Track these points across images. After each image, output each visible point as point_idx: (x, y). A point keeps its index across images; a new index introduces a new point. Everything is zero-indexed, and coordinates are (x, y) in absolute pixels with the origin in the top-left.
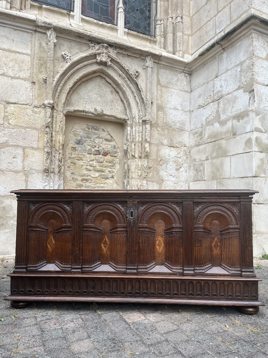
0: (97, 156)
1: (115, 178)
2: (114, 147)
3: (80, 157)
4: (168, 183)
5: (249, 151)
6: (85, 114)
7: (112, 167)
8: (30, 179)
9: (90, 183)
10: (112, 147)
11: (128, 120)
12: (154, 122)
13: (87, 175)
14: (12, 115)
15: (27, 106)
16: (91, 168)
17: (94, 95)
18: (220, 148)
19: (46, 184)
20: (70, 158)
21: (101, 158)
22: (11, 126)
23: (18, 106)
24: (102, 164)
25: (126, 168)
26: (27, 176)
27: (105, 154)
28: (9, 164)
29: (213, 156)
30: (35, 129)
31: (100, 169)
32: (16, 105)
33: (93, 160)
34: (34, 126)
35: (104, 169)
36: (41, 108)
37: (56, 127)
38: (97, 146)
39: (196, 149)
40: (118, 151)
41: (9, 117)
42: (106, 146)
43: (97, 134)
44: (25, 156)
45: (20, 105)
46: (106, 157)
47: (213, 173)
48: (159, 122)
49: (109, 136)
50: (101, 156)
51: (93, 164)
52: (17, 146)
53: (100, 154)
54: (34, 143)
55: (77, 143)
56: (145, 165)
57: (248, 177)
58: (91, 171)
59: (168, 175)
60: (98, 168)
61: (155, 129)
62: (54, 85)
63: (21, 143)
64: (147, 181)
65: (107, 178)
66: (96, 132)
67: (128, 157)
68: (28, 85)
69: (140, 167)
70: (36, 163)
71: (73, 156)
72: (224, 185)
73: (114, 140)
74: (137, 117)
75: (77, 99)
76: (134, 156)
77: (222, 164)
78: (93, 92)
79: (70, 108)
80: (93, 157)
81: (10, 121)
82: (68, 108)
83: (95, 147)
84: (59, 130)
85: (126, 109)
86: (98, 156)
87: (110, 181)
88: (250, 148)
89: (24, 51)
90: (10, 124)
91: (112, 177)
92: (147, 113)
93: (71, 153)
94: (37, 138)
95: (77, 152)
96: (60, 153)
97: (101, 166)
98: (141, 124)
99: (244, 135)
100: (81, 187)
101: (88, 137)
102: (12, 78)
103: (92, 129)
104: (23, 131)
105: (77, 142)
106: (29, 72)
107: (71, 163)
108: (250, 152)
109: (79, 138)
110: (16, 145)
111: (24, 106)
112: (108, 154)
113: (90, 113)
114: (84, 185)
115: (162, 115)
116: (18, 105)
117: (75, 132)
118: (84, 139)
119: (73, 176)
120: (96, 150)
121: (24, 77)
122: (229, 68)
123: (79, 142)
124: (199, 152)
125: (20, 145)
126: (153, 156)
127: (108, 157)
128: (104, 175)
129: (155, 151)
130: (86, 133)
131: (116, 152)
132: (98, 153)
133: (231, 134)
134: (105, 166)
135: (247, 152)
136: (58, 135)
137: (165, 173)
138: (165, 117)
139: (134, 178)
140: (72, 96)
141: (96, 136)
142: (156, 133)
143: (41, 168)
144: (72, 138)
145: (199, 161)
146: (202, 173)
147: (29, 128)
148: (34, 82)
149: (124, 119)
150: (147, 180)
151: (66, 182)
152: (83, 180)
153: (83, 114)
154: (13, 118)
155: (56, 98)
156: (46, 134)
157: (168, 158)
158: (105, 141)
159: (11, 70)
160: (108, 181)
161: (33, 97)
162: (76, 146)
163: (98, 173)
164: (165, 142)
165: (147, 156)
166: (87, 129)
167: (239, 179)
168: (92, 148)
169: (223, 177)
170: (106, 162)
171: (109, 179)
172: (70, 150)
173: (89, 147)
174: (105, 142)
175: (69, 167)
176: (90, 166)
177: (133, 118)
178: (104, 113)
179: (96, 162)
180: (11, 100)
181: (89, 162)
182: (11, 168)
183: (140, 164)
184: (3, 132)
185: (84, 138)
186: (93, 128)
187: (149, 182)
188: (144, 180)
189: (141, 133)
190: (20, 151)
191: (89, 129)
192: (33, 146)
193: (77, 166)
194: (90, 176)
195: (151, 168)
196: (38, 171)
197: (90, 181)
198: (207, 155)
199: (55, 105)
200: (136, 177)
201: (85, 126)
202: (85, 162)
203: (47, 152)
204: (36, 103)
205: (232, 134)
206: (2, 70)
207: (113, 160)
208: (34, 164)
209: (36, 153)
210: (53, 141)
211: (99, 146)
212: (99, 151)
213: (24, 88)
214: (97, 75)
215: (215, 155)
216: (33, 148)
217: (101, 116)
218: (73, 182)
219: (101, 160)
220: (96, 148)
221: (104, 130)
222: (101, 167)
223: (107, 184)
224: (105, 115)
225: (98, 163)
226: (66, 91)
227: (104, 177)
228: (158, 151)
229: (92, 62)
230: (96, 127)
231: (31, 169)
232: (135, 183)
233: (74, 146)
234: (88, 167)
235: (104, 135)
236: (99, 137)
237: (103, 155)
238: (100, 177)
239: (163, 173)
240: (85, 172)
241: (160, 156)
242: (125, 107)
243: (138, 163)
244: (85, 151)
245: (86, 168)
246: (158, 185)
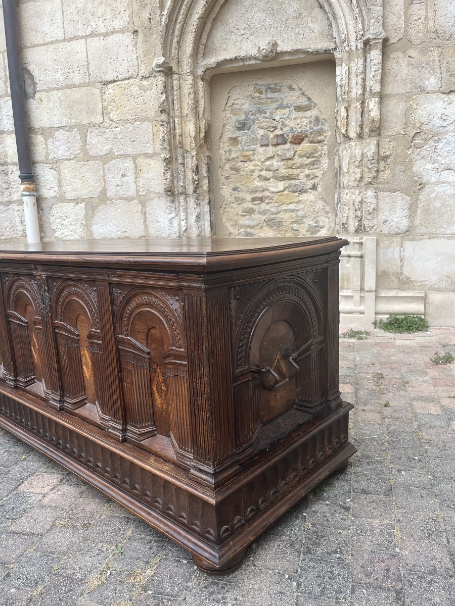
0: (279, 147)
1: (320, 189)
2: (317, 119)
3: (247, 156)
4: (439, 189)
6: (241, 64)
7: (313, 165)
8: (148, 209)
9: (268, 203)
10: (310, 122)
11: (335, 49)
12: (397, 38)
13: (262, 190)
14: (112, 104)
15: (132, 80)
16: (269, 174)
17: (259, 14)
19: (173, 215)
20: (228, 160)
21: (289, 150)
22: (114, 123)
23: (118, 85)
24: (291, 162)
25: (337, 165)
26: (143, 204)
27: (298, 140)
28: (119, 188)
30: (147, 119)
31: (287, 174)
32: (116, 83)
33: (272, 157)
34: (145, 114)
35: (298, 171)
36: (152, 78)
37: (181, 108)
38: (279, 126)
40: (326, 128)
41: (109, 107)
42: (299, 122)
43: (277, 101)
44: (138, 171)
45: (121, 82)
46: (301, 145)
48: (412, 32)
49: (304, 99)
50: (288, 146)
51: (272, 165)
52: (125, 156)
53: (285, 143)
54: (148, 145)
55: (239, 129)
56: (370, 154)
58: (269, 179)
59: (440, 170)
60: (283, 171)
61: (401, 55)
62: (163, 24)
63: (130, 150)
64: (377, 190)
65: (302, 191)
66: (276, 95)
67: (338, 139)
68: (127, 38)
69: (359, 159)
70: (154, 181)
71: (234, 155)
73: (315, 104)
74: (353, 37)
75: (224, 37)
76: (347, 137)
78: (256, 9)
79: (208, 60)
80: (271, 150)
81: (111, 115)
82: (205, 62)
83: (275, 128)
84: (187, 112)
85: (330, 25)
86: (282, 146)
87: (309, 197)
90: (111, 120)
91: (314, 187)
92: (373, 21)
93: (230, 151)
94: (151, 137)
95: (240, 146)
96: (193, 157)
97: (289, 168)
98: (360, 51)
100: (251, 213)
101: (261, 112)
102: (105, 35)
103: (266, 91)
104: (131, 127)
105: (239, 126)
106: (128, 14)
107: (232, 169)
109: (242, 117)
110: (124, 153)
111: (126, 82)
112: (302, 140)
113: (250, 58)
114: (257, 210)
115: (423, 12)
116: (119, 83)
117: (235, 106)
118: (252, 117)
119: (236, 194)
120: (277, 136)
121: (121, 27)
123: (243, 126)
125: (128, 153)
126: (395, 126)
127: (305, 146)
128: (295, 186)
129: (399, 112)
130: (254, 104)
131: (320, 132)
132: (281, 140)
134: (298, 165)
136: (188, 123)
137: (429, 166)
138: (430, 15)
139: (348, 187)
140: (214, 33)
141: (275, 105)
142: (404, 65)
143: (161, 188)
144: (229, 121)
147: (139, 120)
148: (137, 31)
149: (326, 51)
150: (376, 188)
151: (224, 206)
152: (254, 200)
153: (237, 65)
154: (113, 109)
155: (173, 50)
156: (161, 125)
157: (441, 123)
158: (294, 112)
159: (101, 21)
160: (304, 197)
161: (137, 60)
162: (238, 133)
163: (283, 183)
164: (432, 82)
165: (377, 130)
166: (257, 95)
168: (269, 133)
170: (300, 156)
171: (307, 192)
172: (228, 144)
173: (261, 132)
174: (295, 114)
175: (227, 178)
176: (267, 170)
177: (343, 42)
178: (279, 49)
179: (278, 161)
180: (109, 78)
181: (263, 162)
182: (121, 193)
183: (358, 152)
184: (104, 137)
185: (252, 114)
186: (269, 88)
187: (380, 194)
188: (369, 188)
189: (362, 76)
190: (129, 164)
191: (261, 93)
192: (147, 152)
193: (242, 173)
194: (268, 190)
195: (387, 157)
196: (159, 195)
197: (267, 201)
199: (173, 64)
200: (352, 184)
201: (252, 88)
202: (257, 163)
203: (165, 159)
204: (143, 71)
206: (90, 28)
207: (316, 151)
208: (152, 183)
209: (153, 162)
210: (177, 137)
211: (282, 125)
212: (282, 135)
213: (123, 48)
216: (146, 155)
217: (273, 59)
218: (237, 206)
219: (289, 154)
220: (276, 131)
221: (291, 88)
222: (290, 170)
223: (303, 204)
224: (283, 53)
225: (283, 163)
226: (192, 28)
227: (295, 189)
228: (409, 111)
230: (276, 84)
231: (149, 191)
232: (350, 197)
233: (234, 136)
234: (263, 173)
235: (292, 98)
236: (281, 107)
237: (291, 142)
238: (287, 190)
239: (424, 167)
240: (258, 183)
241: (415, 124)
242: (328, 19)
243: (355, 150)
244: (254, 141)
245: (259, 176)
246: (408, 198)
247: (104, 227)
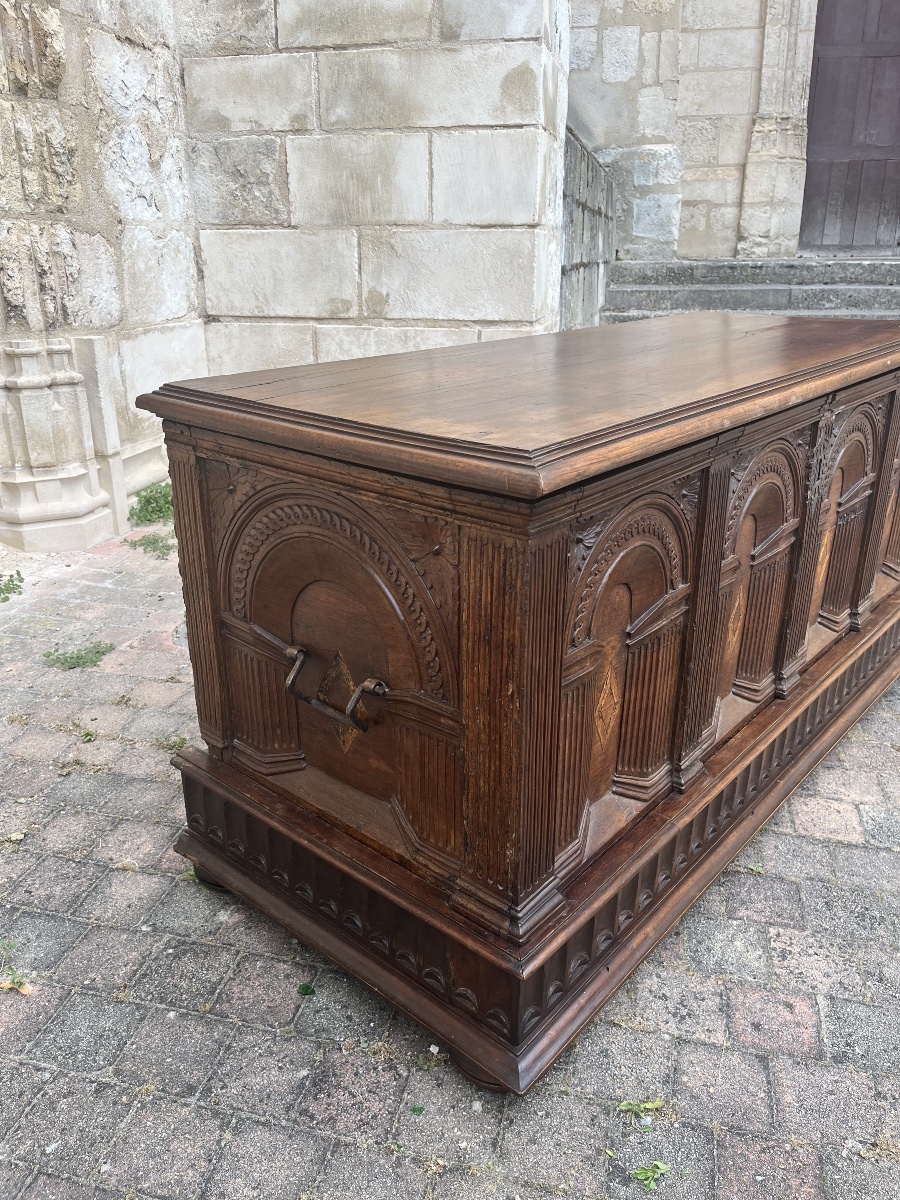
4: (139, 234)
5: (518, 121)
18: (372, 83)
29: (333, 118)
39: (223, 65)
47: (341, 198)
56: (57, 140)
57: (511, 226)
59: (133, 196)
64: (74, 228)
69: (32, 147)
72: (400, 251)
77: (386, 163)
88: (523, 110)
99: (496, 49)
108: (521, 126)
124: (244, 85)
129: (76, 55)
133: (430, 32)
135: (510, 123)
137: (121, 185)
139: (8, 213)
145: (251, 132)
146: (271, 193)
150: (69, 222)
157: (122, 100)
164: (104, 7)
165: (52, 85)
167: (469, 230)
169: (393, 218)
183: (24, 128)
187: (78, 236)
188: (57, 221)
195: (74, 153)
198: (296, 107)
200: (20, 207)
205: (436, 31)
215: (346, 117)
228: (86, 57)
232: (19, 239)
239: (116, 186)
241: (96, 90)
246: (112, 250)
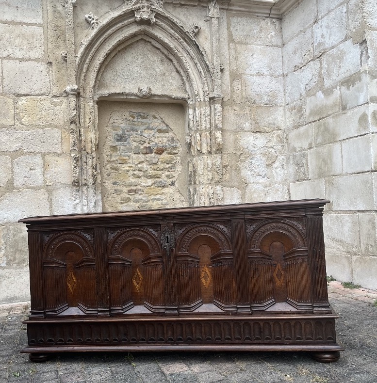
0: (147, 155)
1: (177, 185)
2: (173, 139)
3: (124, 160)
4: (256, 186)
5: (365, 133)
6: (125, 97)
7: (171, 169)
8: (54, 197)
9: (140, 194)
10: (168, 141)
11: (189, 99)
12: (227, 99)
13: (135, 184)
14: (24, 112)
15: (44, 97)
16: (141, 174)
17: (137, 68)
18: (326, 129)
19: (77, 201)
20: (109, 162)
21: (154, 157)
22: (25, 126)
23: (31, 98)
24: (156, 166)
25: (191, 169)
26: (50, 192)
27: (160, 152)
28: (26, 179)
29: (318, 143)
30: (57, 127)
31: (154, 174)
32: (29, 97)
33: (142, 162)
34: (55, 123)
35: (160, 172)
36: (62, 97)
37: (84, 121)
38: (147, 141)
39: (295, 132)
40: (178, 145)
41: (21, 114)
42: (161, 140)
43: (146, 125)
44: (46, 166)
45: (35, 97)
46: (162, 155)
47: (319, 168)
48: (235, 97)
49: (164, 125)
50: (153, 155)
51: (143, 168)
52: (34, 153)
53: (151, 152)
54: (57, 146)
55: (118, 140)
56: (218, 164)
57: (366, 172)
58: (141, 177)
59: (255, 175)
60: (151, 172)
61: (230, 109)
62: (77, 63)
63: (39, 149)
64: (223, 186)
65: (164, 187)
66: (144, 120)
67: (193, 153)
68: (42, 67)
69: (210, 166)
70: (61, 174)
71: (114, 159)
72: (335, 185)
73: (171, 129)
74: (201, 94)
75: (112, 78)
76: (200, 152)
77: (330, 154)
78: (135, 64)
79: (103, 91)
80: (142, 157)
81: (22, 120)
82: (100, 92)
83: (145, 142)
84: (89, 125)
85: (184, 84)
86: (150, 155)
87: (169, 190)
88: (365, 129)
89: (34, 21)
90: (22, 124)
91: (173, 184)
92: (216, 87)
93: (111, 155)
94: (60, 140)
95: (118, 152)
96: (93, 158)
97: (155, 170)
98: (207, 103)
99: (356, 110)
100: (128, 202)
101: (133, 130)
102: (21, 60)
103: (138, 117)
104: (41, 131)
105: (118, 138)
106: (43, 49)
107: (112, 168)
108: (366, 134)
109: (120, 132)
110: (33, 151)
111: (40, 97)
112: (163, 151)
113: (133, 94)
114: (132, 199)
115: (240, 86)
116: (32, 97)
117: (114, 124)
118: (128, 133)
119: (116, 187)
120: (146, 148)
121: (37, 57)
122: (332, 8)
123: (120, 138)
124: (299, 137)
125: (38, 151)
126: (230, 149)
127: (165, 156)
128: (160, 182)
129: (231, 141)
130: (129, 124)
131: (175, 148)
132: (149, 150)
133: (339, 108)
134: (161, 168)
135: (362, 134)
136: (89, 132)
137: (249, 173)
138: (243, 88)
139: (203, 184)
140: (105, 74)
141: (144, 127)
142: (232, 114)
143: (68, 180)
144: (110, 134)
145: (300, 151)
146: (305, 169)
147: (49, 126)
148: (51, 63)
149: (183, 98)
150: (222, 185)
151: (106, 196)
152: (129, 191)
153: (122, 97)
154: (26, 116)
155: (81, 81)
156: (71, 132)
157: (253, 149)
158: (157, 133)
159: (18, 49)
160: (166, 190)
161: (50, 83)
162: (117, 143)
163: (151, 180)
164: (247, 126)
165: (220, 150)
166: (131, 118)
167: (353, 175)
168: (140, 145)
169: (332, 173)
170: (162, 162)
171: (167, 187)
172: (109, 150)
173: (135, 144)
174: (157, 134)
175: (108, 175)
176: (139, 170)
177: (196, 96)
178: (153, 92)
179: (146, 165)
180: (22, 92)
181: (136, 165)
182: (29, 183)
183: (209, 162)
184: (15, 136)
185: (127, 131)
186: (139, 115)
187: (224, 188)
188: (217, 185)
189: (209, 117)
190: (38, 160)
191: (134, 118)
192: (55, 151)
193: (120, 172)
194: (140, 185)
195: (227, 166)
196: (65, 185)
197: (140, 193)
198: (309, 141)
199: (81, 91)
200: (206, 182)
201: (127, 114)
202: (131, 165)
203: (75, 158)
204: (55, 91)
205: (341, 108)
206: (6, 52)
207: (172, 159)
208: (59, 176)
209: (60, 159)
210: (83, 142)
211: (150, 140)
212: (150, 147)
213: (37, 72)
214: (138, 39)
215: (321, 141)
216: (55, 154)
217: (148, 98)
218: (117, 196)
219: (154, 161)
220: (145, 144)
221: (155, 117)
222: (155, 171)
223: (165, 195)
224: (155, 95)
225: (150, 166)
226: (95, 69)
227: (159, 185)
228: (236, 141)
229: (129, 23)
230: (144, 114)
231: (55, 183)
232: (205, 190)
233: (114, 145)
234: (136, 172)
235: (156, 124)
236: (148, 128)
237: (155, 153)
238: (154, 185)
239: (246, 173)
240: (132, 180)
241: (240, 148)
242: (183, 80)
243: (207, 161)
244: (130, 149)
245: (134, 174)
246: (240, 192)
247: (8, 212)
